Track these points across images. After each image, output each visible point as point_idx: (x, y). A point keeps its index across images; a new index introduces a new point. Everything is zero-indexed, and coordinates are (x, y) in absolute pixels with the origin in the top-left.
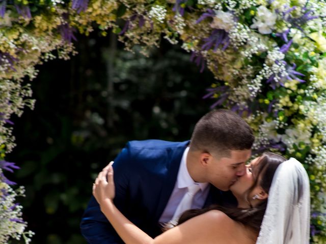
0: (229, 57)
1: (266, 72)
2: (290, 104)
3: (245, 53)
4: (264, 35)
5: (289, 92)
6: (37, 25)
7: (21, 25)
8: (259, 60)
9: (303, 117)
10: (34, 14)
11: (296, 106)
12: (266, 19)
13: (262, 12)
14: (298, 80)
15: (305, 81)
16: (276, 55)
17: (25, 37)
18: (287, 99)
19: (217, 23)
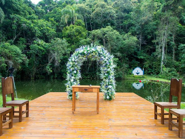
0: (103, 61)
19: (102, 58)
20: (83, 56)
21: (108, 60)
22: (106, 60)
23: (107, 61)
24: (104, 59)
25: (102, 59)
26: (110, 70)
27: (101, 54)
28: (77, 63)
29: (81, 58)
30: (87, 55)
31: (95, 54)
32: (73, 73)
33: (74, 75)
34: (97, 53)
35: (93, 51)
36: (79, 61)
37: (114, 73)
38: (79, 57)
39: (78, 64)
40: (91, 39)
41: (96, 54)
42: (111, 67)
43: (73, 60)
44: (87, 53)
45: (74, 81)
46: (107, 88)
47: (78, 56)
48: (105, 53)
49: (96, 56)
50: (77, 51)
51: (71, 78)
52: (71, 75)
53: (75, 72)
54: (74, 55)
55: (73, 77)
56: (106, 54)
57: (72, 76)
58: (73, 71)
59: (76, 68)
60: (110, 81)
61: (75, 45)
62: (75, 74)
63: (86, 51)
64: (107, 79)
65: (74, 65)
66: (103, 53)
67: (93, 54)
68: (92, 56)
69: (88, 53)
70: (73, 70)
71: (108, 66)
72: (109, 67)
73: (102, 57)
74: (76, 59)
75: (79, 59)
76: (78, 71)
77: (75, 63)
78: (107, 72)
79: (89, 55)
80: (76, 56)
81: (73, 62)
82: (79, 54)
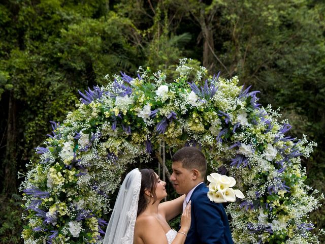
0: (245, 173)
1: (269, 183)
2: (279, 205)
4: (269, 161)
5: (280, 197)
6: (132, 139)
7: (124, 137)
8: (263, 176)
9: (286, 214)
10: (132, 131)
11: (282, 207)
12: (271, 151)
13: (269, 147)
14: (285, 191)
17: (126, 144)
18: (278, 202)
19: (241, 151)
20: (130, 136)
21: (277, 166)
22: (265, 167)
23: (275, 173)
24: (255, 157)
25: (244, 157)
27: (239, 130)
29: (114, 144)
30: (151, 128)
34: (217, 122)
35: (191, 110)
38: (103, 140)
39: (93, 182)
40: (128, 21)
41: (208, 127)
42: (296, 212)
43: (67, 157)
44: (152, 117)
47: (97, 136)
48: (261, 125)
49: (207, 138)
50: (93, 105)
53: (75, 229)
56: (268, 128)
58: (62, 225)
61: (32, 52)
63: (148, 108)
65: (72, 185)
67: (189, 125)
68: (184, 135)
69: (162, 117)
70: (63, 220)
71: (276, 203)
72: (282, 212)
73: (246, 149)
74: (88, 150)
75: (105, 153)
76: (91, 226)
77: (78, 172)
78: (267, 236)
79: (166, 133)
80: (86, 135)
81: (64, 171)
82: (106, 122)
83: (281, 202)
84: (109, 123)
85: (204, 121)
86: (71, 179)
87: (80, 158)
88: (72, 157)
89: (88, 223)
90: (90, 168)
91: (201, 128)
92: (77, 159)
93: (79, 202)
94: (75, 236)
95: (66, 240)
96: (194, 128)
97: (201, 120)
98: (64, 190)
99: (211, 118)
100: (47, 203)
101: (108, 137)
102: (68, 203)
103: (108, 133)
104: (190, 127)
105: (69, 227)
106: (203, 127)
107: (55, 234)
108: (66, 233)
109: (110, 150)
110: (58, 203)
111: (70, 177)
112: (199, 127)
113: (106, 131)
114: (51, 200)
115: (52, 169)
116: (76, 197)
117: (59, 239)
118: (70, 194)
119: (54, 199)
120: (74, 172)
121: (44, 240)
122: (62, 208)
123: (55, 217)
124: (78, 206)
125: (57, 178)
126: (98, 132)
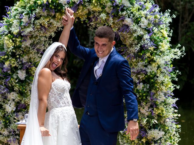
0: (129, 36)
1: (142, 43)
2: (150, 56)
3: (135, 35)
4: (143, 29)
5: (150, 51)
6: (56, 17)
7: (51, 16)
8: (140, 38)
9: (155, 61)
10: (56, 12)
11: (152, 57)
12: (144, 22)
13: (143, 19)
14: (154, 47)
15: (157, 48)
16: (147, 36)
17: (52, 21)
18: (149, 54)
19: (125, 23)
20: (54, 15)
21: (149, 31)
22: (140, 32)
24: (134, 27)
25: (127, 26)
26: (155, 69)
27: (123, 10)
28: (28, 43)
29: (45, 21)
31: (100, 9)
32: (13, 81)
33: (16, 88)
34: (109, 4)
36: (37, 33)
37: (174, 82)
38: (37, 18)
39: (32, 45)
42: (160, 60)
43: (15, 30)
44: (68, 3)
45: (17, 111)
46: (144, 140)
49: (103, 16)
51: (6, 98)
52: (7, 87)
53: (22, 75)
54: (20, 10)
55: (13, 96)
57: (11, 89)
58: (13, 72)
59: (25, 59)
60: (156, 112)
62: (21, 82)
64: (144, 104)
66: (132, 4)
67: (91, 7)
68: (89, 13)
69: (74, 3)
70: (14, 70)
73: (128, 21)
74: (28, 25)
75: (39, 26)
76: (32, 72)
77: (22, 39)
78: (143, 76)
79: (77, 13)
80: (26, 16)
81: (13, 39)
82: (39, 7)
83: (151, 54)
84: (41, 8)
85: (101, 4)
86: (18, 43)
87: (23, 30)
88: (18, 30)
89: (30, 71)
90: (30, 36)
91: (99, 9)
92: (21, 31)
93: (24, 58)
94: (22, 79)
95: (16, 81)
96: (95, 9)
97: (99, 4)
98: (14, 51)
99: (105, 2)
100: (4, 59)
101: (41, 16)
102: (16, 59)
103: (40, 14)
104: (92, 8)
105: (18, 73)
106: (101, 8)
107: (9, 78)
108: (15, 77)
109: (42, 24)
110: (11, 59)
111: (17, 43)
112: (97, 8)
113: (39, 13)
114: (6, 57)
115: (6, 38)
116: (21, 54)
117: (12, 81)
118: (18, 53)
119: (8, 56)
120: (20, 39)
121: (3, 83)
122: (13, 62)
123: (9, 68)
124: (24, 60)
125: (9, 43)
126: (34, 14)
